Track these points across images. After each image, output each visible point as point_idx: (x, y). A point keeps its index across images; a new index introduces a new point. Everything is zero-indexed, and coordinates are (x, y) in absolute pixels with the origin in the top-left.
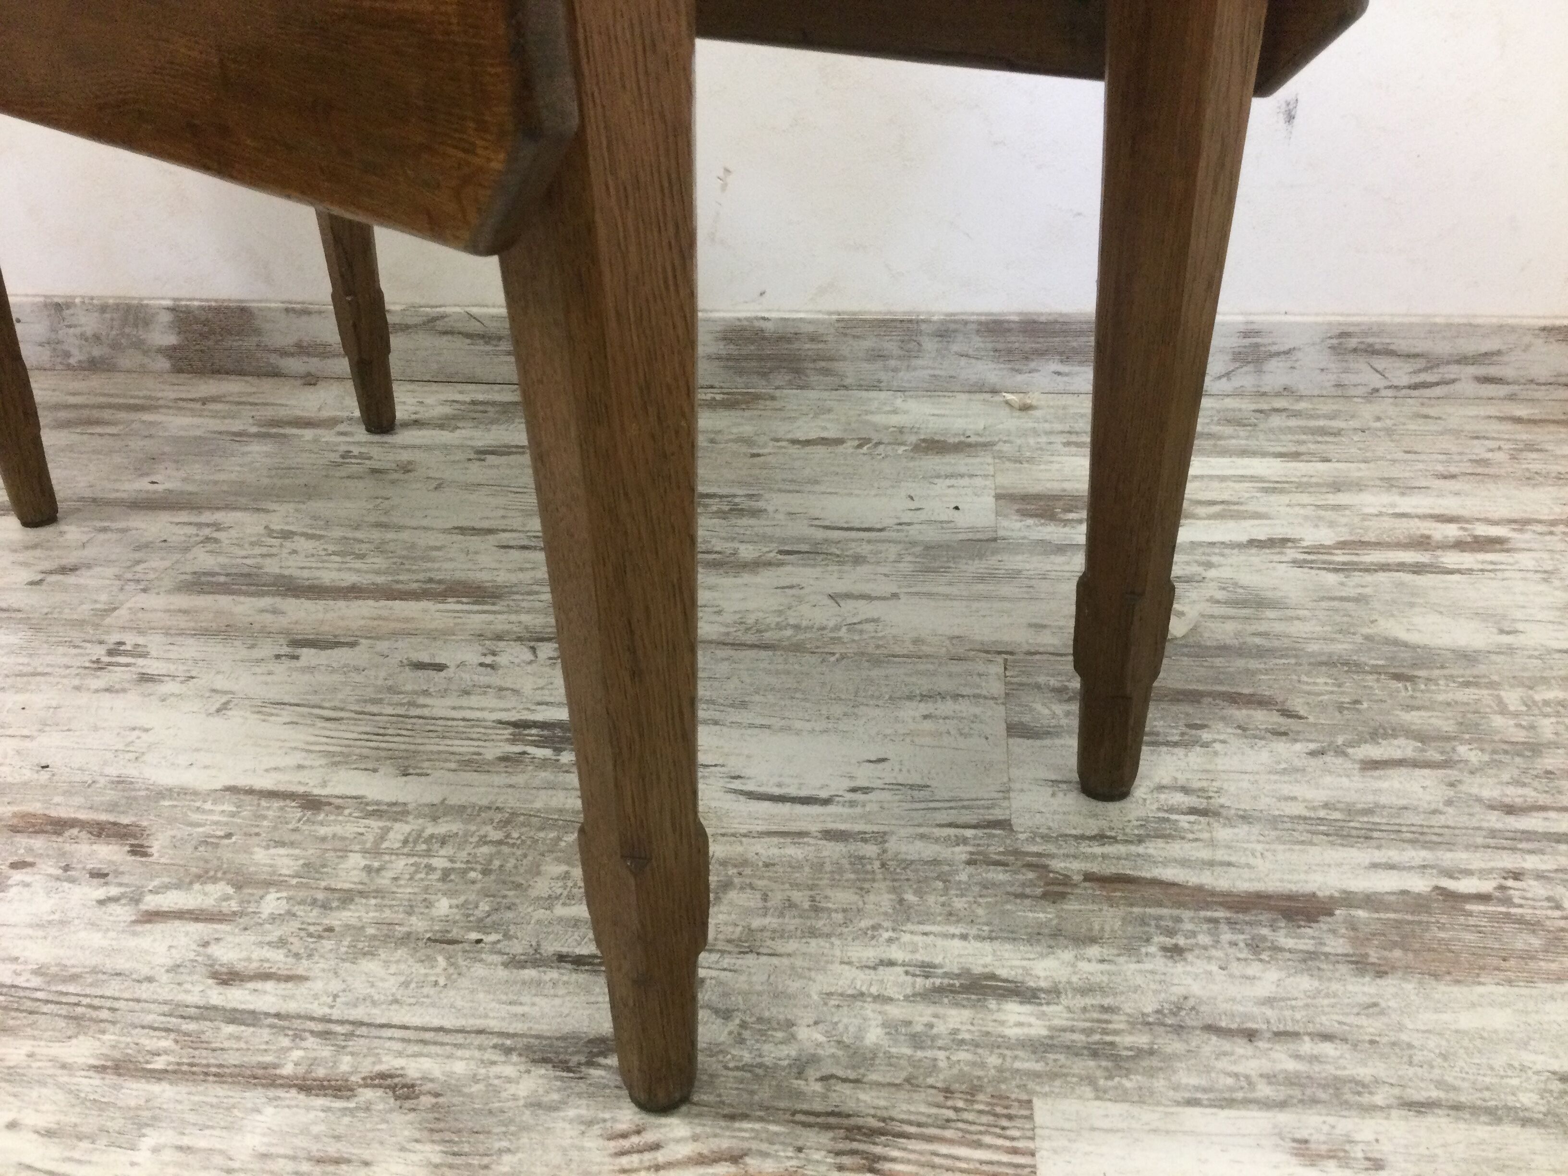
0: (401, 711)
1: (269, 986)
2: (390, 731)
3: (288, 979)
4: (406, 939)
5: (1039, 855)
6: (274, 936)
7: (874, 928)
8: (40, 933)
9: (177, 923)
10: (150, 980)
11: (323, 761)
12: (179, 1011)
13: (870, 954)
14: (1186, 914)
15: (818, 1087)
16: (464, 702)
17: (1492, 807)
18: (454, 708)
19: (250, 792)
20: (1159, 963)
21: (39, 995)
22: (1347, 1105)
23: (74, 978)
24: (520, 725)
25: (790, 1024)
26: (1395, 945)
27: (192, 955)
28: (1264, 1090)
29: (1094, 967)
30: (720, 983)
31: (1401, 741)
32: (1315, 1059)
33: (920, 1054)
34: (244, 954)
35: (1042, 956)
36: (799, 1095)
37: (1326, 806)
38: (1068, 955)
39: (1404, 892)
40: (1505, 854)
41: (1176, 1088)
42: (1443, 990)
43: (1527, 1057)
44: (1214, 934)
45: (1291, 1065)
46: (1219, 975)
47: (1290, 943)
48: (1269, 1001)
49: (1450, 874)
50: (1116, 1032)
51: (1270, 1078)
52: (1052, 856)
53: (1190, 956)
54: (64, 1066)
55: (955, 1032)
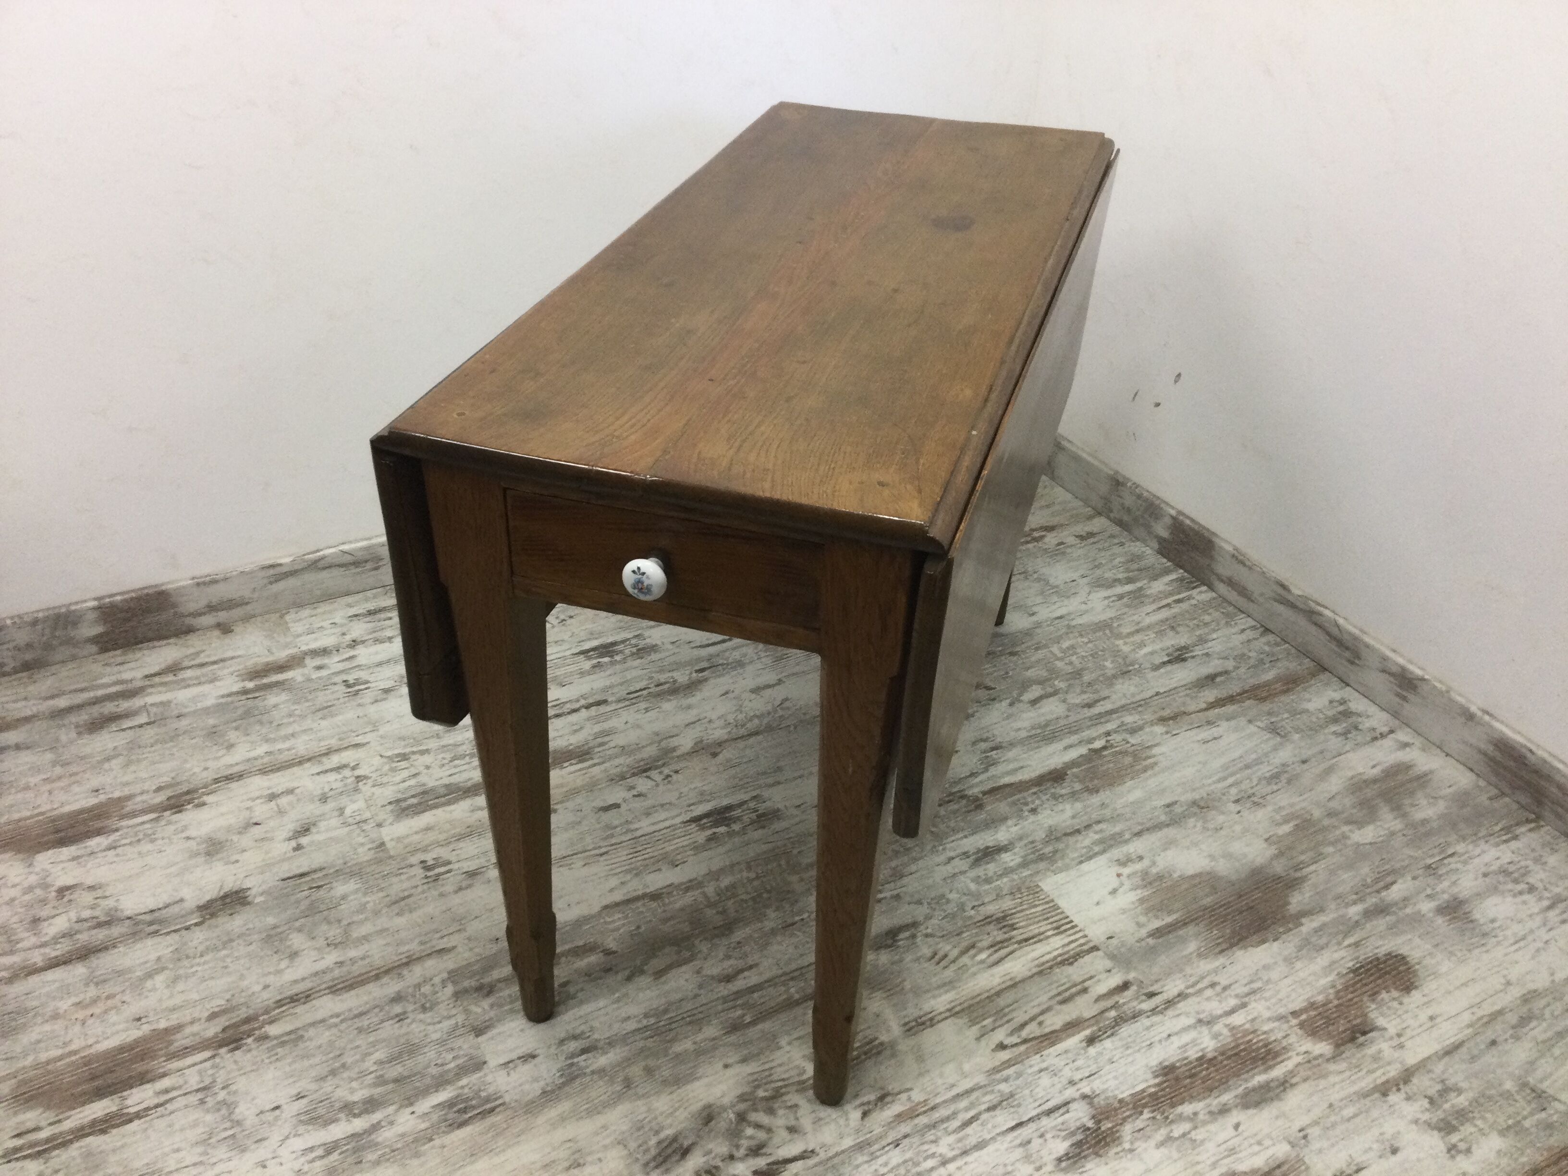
0: (629, 836)
1: (746, 974)
2: (640, 848)
3: (751, 967)
4: (773, 932)
5: (959, 791)
6: (721, 956)
7: (934, 847)
8: (621, 1004)
9: (674, 971)
10: (696, 996)
11: (629, 877)
12: (725, 999)
13: (942, 858)
14: (1025, 794)
15: (973, 912)
16: (651, 820)
17: (1083, 707)
18: (653, 824)
19: (617, 904)
20: (1032, 818)
21: (662, 1023)
22: (1120, 842)
23: (666, 1011)
24: (696, 820)
25: (943, 896)
26: (1092, 780)
27: (699, 979)
28: (1096, 849)
29: (1014, 829)
30: (905, 893)
31: (1034, 687)
32: (1101, 831)
33: (993, 885)
34: (720, 968)
35: (996, 832)
36: (971, 917)
37: (1033, 728)
38: (1003, 828)
39: (1081, 756)
40: (1099, 727)
41: (1073, 859)
42: (1118, 789)
43: (1154, 803)
44: (1039, 798)
45: (1097, 837)
46: (1053, 814)
47: (1063, 792)
48: (1073, 817)
49: (1091, 741)
50: (1041, 849)
51: (1095, 843)
52: (964, 790)
53: (1039, 810)
54: (714, 1039)
55: (995, 873)
